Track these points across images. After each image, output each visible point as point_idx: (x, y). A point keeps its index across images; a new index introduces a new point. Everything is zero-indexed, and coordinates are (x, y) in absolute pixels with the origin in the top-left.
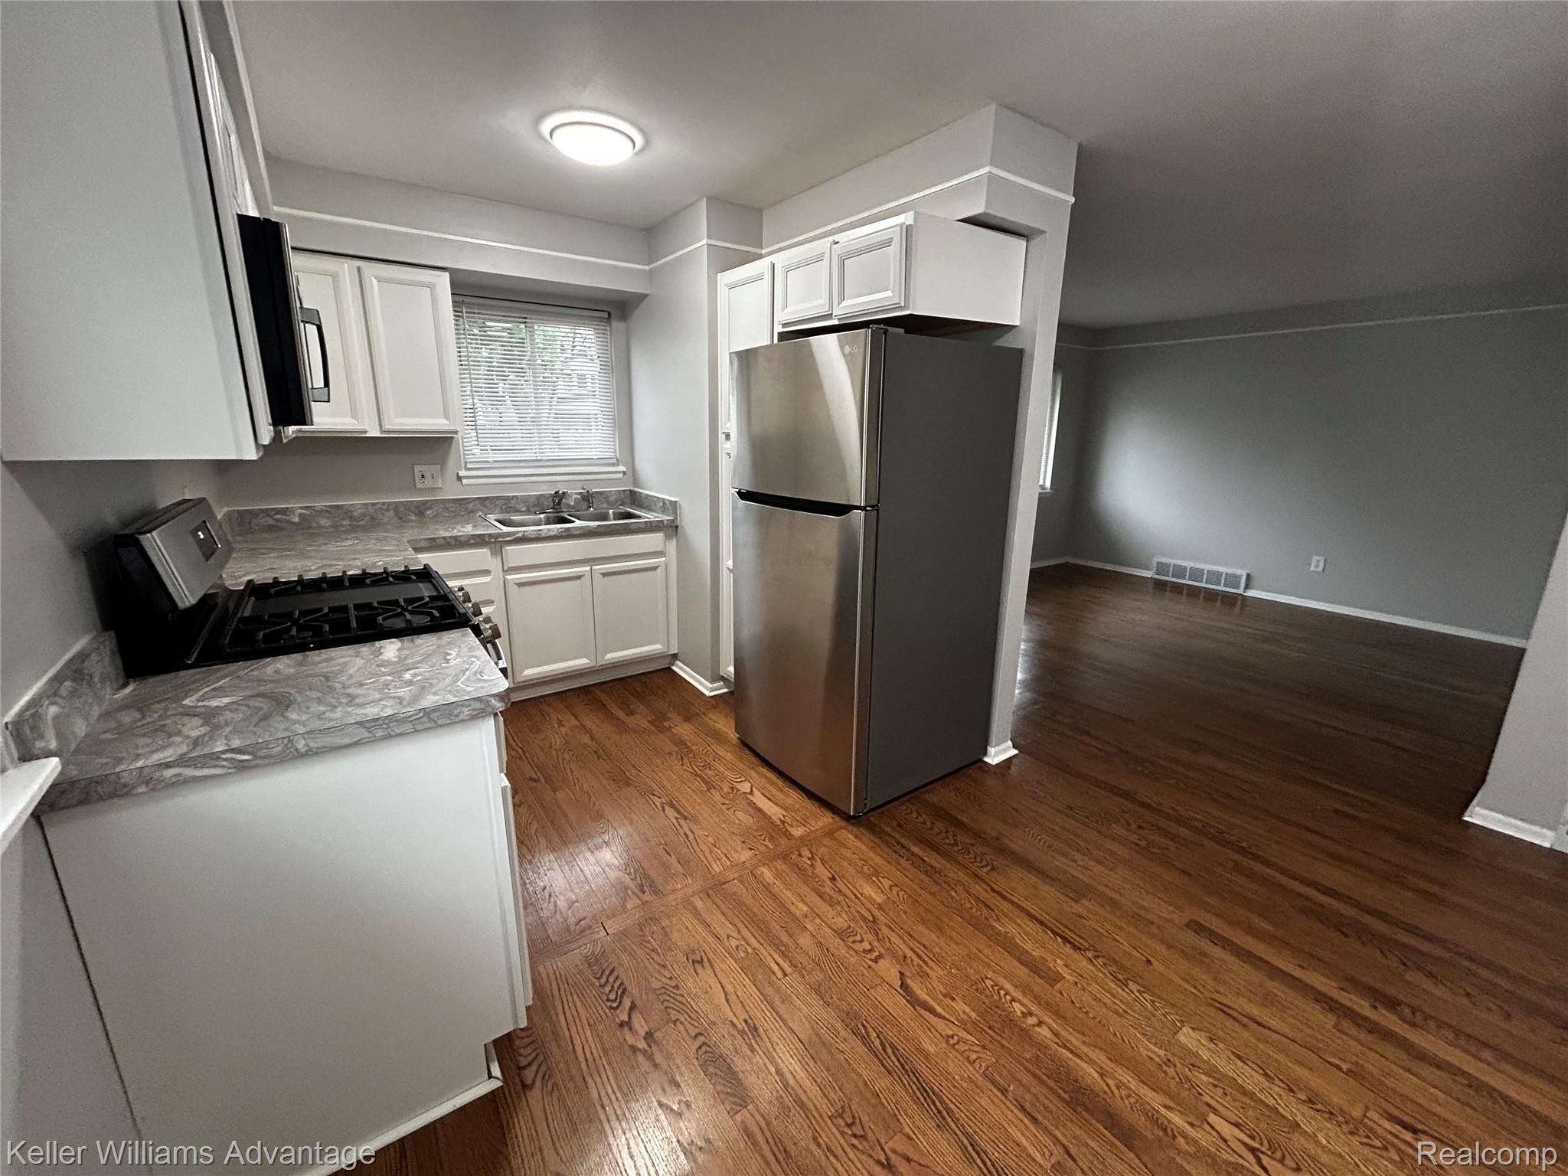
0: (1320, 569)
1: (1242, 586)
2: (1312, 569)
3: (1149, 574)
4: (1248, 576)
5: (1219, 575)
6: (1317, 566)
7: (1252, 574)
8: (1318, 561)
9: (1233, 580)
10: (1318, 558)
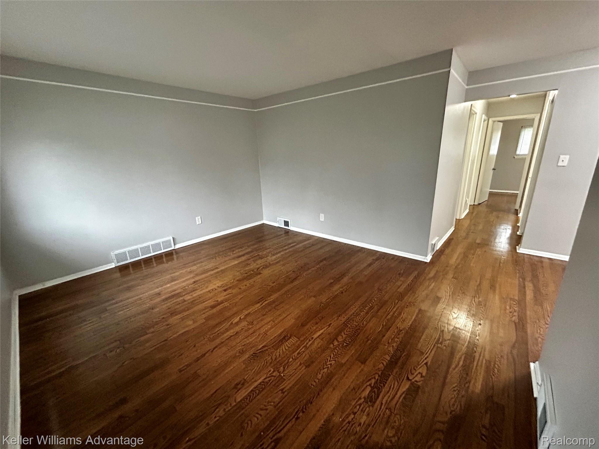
0: (200, 222)
1: (173, 244)
2: (197, 223)
3: (113, 265)
4: (173, 238)
5: (159, 244)
6: (199, 222)
7: (174, 237)
8: (199, 219)
9: (167, 244)
10: (198, 218)
